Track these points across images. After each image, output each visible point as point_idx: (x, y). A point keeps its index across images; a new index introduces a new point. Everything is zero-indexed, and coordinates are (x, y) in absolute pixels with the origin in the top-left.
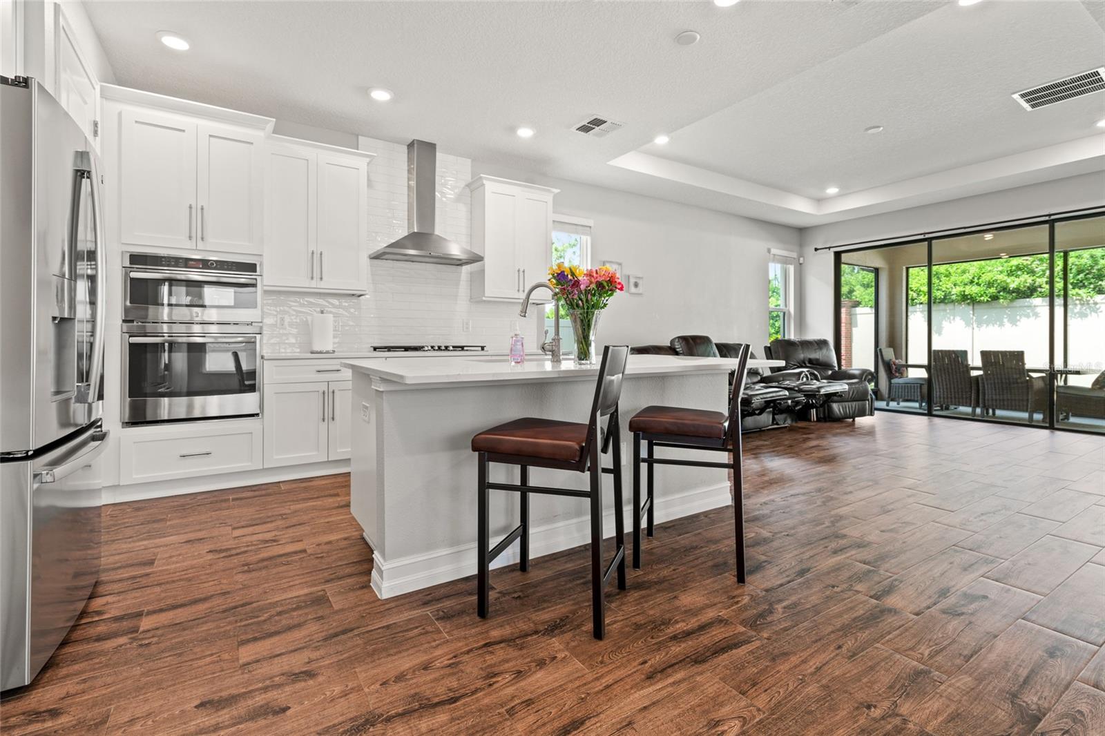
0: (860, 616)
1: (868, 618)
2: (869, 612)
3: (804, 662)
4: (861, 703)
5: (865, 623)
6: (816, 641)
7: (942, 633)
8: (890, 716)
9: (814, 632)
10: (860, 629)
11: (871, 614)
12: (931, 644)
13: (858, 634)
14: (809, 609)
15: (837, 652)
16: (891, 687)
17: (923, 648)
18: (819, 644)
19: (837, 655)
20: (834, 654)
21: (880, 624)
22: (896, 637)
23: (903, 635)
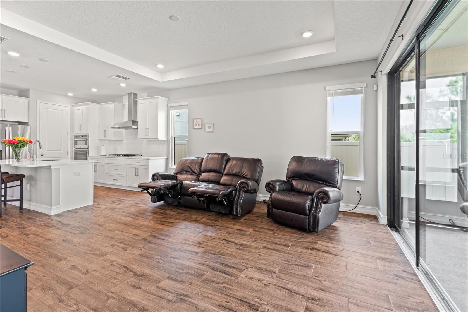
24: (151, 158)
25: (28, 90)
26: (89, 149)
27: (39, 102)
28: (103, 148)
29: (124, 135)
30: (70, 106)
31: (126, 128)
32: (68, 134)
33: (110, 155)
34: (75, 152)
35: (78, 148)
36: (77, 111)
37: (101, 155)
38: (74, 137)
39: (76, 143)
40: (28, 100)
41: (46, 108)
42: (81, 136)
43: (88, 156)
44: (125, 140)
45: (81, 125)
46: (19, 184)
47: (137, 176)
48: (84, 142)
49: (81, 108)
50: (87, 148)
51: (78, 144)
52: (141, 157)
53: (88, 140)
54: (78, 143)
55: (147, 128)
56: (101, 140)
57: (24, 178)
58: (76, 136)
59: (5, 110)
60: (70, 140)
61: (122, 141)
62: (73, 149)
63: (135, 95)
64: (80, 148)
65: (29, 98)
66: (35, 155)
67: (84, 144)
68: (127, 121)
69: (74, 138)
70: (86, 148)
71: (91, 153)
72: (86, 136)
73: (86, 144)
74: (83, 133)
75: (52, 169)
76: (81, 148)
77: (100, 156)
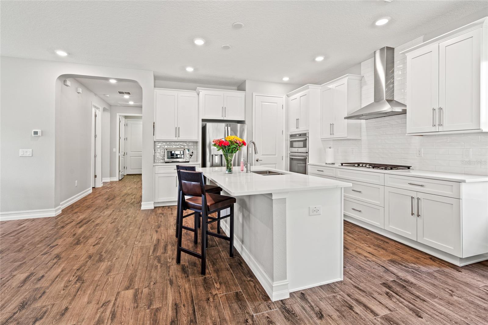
0: (135, 278)
1: (133, 279)
2: (134, 281)
3: (137, 257)
4: (156, 283)
5: (132, 277)
6: (139, 263)
7: (107, 290)
8: (149, 285)
9: (142, 264)
10: (132, 274)
11: (133, 281)
12: (109, 283)
13: (131, 272)
14: (151, 270)
15: (132, 264)
16: (114, 265)
17: (111, 280)
18: (138, 263)
19: (131, 263)
20: (132, 263)
21: (128, 279)
22: (120, 278)
23: (119, 280)
24: (468, 179)
25: (245, 81)
26: (309, 153)
27: (254, 94)
28: (330, 152)
29: (364, 129)
30: (285, 96)
31: (368, 117)
32: (282, 133)
33: (343, 165)
34: (291, 157)
35: (295, 151)
36: (292, 101)
37: (326, 164)
38: (289, 136)
39: (292, 146)
40: (244, 94)
41: (261, 102)
42: (297, 135)
43: (308, 164)
44: (364, 138)
45: (298, 119)
46: (229, 213)
47: (418, 216)
48: (301, 144)
49: (297, 95)
50: (307, 152)
51: (294, 147)
52: (409, 171)
53: (307, 141)
54: (295, 144)
55: (436, 107)
56: (324, 140)
57: (234, 204)
58: (292, 136)
59: (225, 108)
60: (285, 141)
61: (360, 139)
62: (287, 154)
63: (391, 50)
64: (297, 151)
65: (245, 91)
66: (249, 164)
67: (302, 146)
68: (373, 103)
69: (289, 138)
70: (305, 152)
71: (311, 161)
72: (305, 134)
73: (305, 146)
74: (301, 130)
75: (273, 201)
76: (299, 151)
77: (324, 164)
